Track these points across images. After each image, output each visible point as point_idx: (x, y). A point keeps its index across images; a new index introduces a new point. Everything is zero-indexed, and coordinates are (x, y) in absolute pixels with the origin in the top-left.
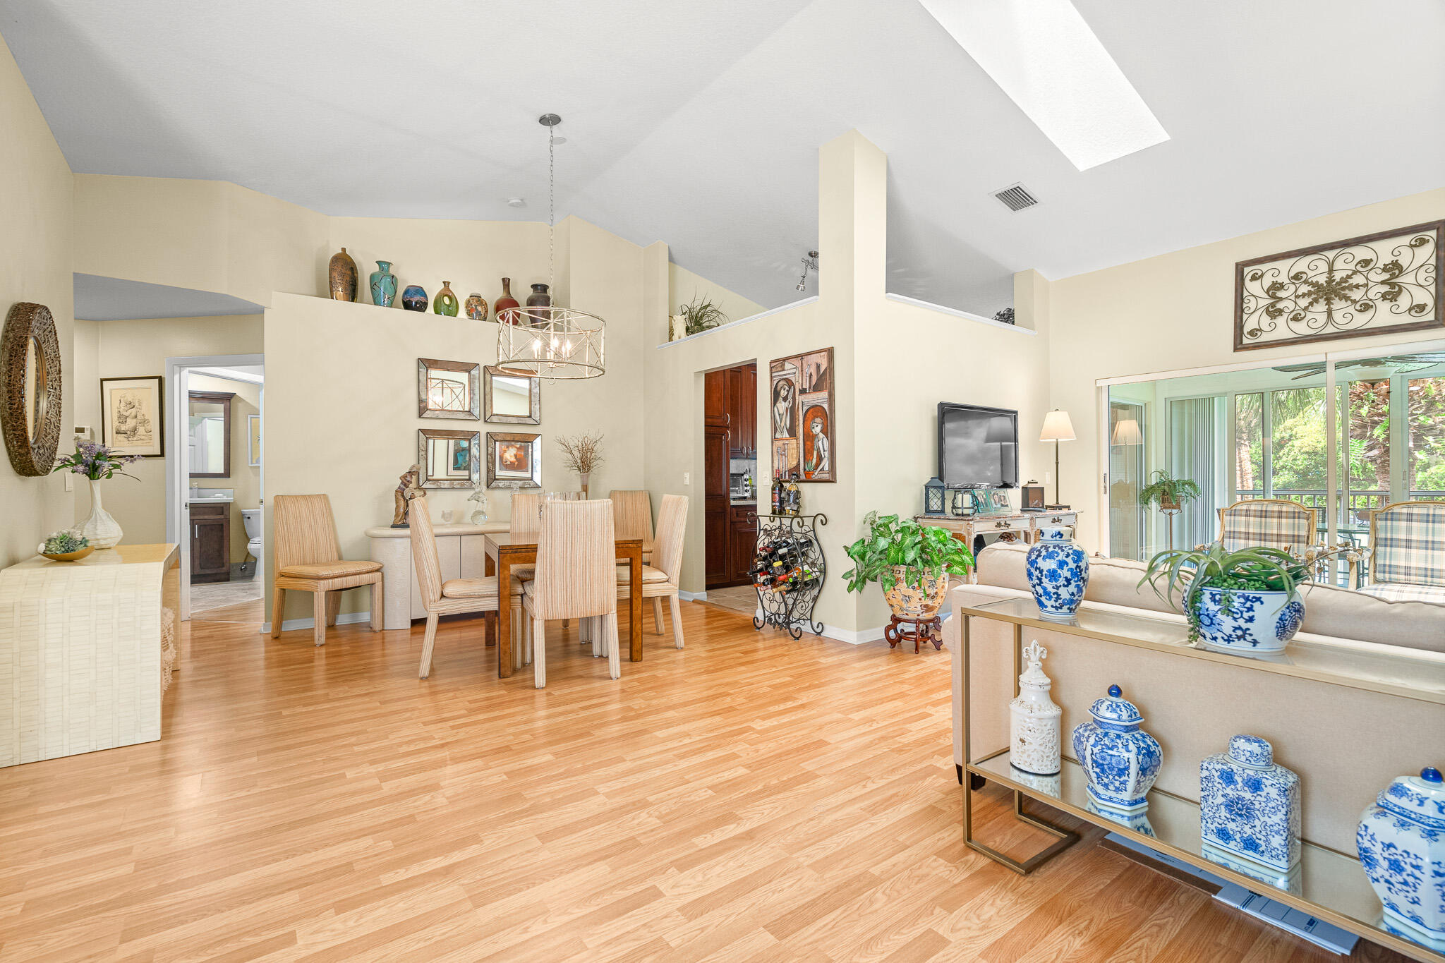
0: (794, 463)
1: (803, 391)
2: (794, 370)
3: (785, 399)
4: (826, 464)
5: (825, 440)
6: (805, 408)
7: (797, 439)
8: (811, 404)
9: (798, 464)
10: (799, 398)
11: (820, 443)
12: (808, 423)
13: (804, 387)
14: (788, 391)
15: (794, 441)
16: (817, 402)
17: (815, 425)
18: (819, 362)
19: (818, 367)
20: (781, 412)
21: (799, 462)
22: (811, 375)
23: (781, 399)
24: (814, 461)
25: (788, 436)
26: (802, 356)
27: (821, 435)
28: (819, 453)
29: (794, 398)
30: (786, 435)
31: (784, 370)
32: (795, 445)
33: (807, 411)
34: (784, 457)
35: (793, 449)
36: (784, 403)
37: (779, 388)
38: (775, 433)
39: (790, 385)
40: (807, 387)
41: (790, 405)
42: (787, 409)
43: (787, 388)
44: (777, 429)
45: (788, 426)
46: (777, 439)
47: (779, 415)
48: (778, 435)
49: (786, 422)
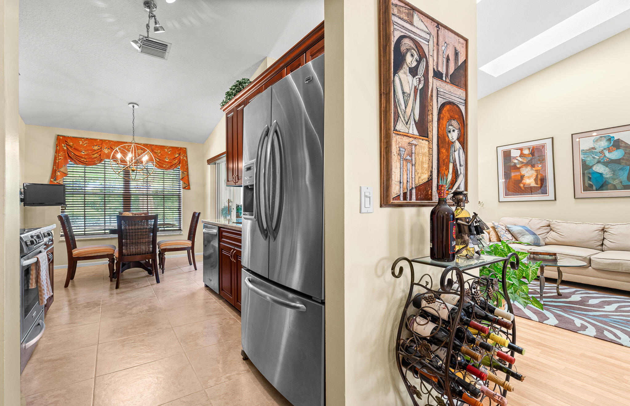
0: (425, 177)
1: (438, 75)
2: (427, 37)
3: (413, 72)
4: (461, 181)
5: (462, 151)
6: (440, 101)
7: (430, 142)
8: (447, 97)
9: (430, 180)
10: (434, 83)
11: (456, 153)
12: (444, 122)
13: (440, 69)
14: (419, 62)
15: (424, 144)
16: (457, 101)
17: (451, 129)
18: (458, 49)
19: (456, 55)
20: (407, 90)
22: (448, 59)
23: (405, 69)
24: (450, 177)
25: (416, 132)
26: (439, 25)
27: (458, 145)
28: (454, 163)
29: (426, 77)
30: (413, 130)
31: (411, 24)
32: (426, 150)
33: (443, 105)
34: (409, 165)
35: (423, 154)
36: (410, 77)
37: (403, 48)
38: (396, 121)
39: (422, 56)
40: (444, 73)
41: (421, 86)
42: (416, 89)
43: (416, 56)
44: (399, 116)
45: (417, 118)
46: (398, 133)
47: (404, 93)
48: (400, 126)
49: (413, 110)
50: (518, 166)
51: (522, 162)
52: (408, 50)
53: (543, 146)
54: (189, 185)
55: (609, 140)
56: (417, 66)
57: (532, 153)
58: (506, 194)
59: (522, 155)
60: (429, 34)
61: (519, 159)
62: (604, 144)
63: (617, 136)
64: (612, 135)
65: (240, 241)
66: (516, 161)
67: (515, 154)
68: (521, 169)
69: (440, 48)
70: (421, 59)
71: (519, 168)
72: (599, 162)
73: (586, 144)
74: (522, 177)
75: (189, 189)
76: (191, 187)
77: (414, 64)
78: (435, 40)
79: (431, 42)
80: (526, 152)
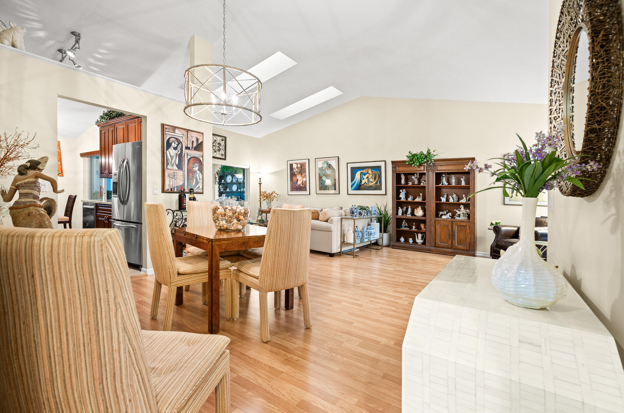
0: (181, 183)
1: (188, 148)
2: (182, 136)
3: (175, 149)
4: (200, 185)
5: (200, 174)
6: (189, 157)
7: (184, 171)
8: (193, 155)
9: (184, 184)
10: (185, 151)
11: (198, 175)
12: (191, 164)
13: (188, 146)
14: (178, 145)
15: (180, 172)
16: (197, 156)
17: (195, 166)
18: (198, 137)
19: (197, 140)
20: (172, 155)
21: (184, 182)
22: (193, 142)
23: (172, 148)
24: (194, 183)
25: (176, 168)
26: (188, 131)
27: (198, 172)
28: (196, 179)
29: (181, 149)
30: (175, 168)
31: (174, 133)
32: (182, 174)
33: (190, 159)
34: (174, 179)
35: (180, 176)
36: (174, 151)
37: (170, 141)
38: (167, 165)
39: (179, 142)
40: (191, 147)
41: (179, 153)
42: (176, 154)
43: (177, 143)
44: (168, 164)
45: (177, 163)
46: (168, 169)
47: (171, 156)
48: (169, 167)
49: (175, 161)
50: (296, 174)
51: (297, 172)
52: (173, 142)
53: (305, 163)
54: (62, 172)
55: (327, 164)
56: (177, 147)
57: (301, 167)
58: (291, 191)
59: (297, 167)
60: (183, 135)
61: (296, 169)
62: (325, 165)
63: (330, 162)
64: (328, 161)
65: (111, 211)
66: (295, 171)
67: (295, 166)
68: (297, 176)
69: (189, 139)
70: (179, 144)
71: (296, 175)
72: (324, 175)
73: (320, 164)
74: (297, 180)
75: (62, 176)
76: (64, 174)
77: (176, 146)
78: (186, 136)
79: (184, 137)
80: (299, 166)
